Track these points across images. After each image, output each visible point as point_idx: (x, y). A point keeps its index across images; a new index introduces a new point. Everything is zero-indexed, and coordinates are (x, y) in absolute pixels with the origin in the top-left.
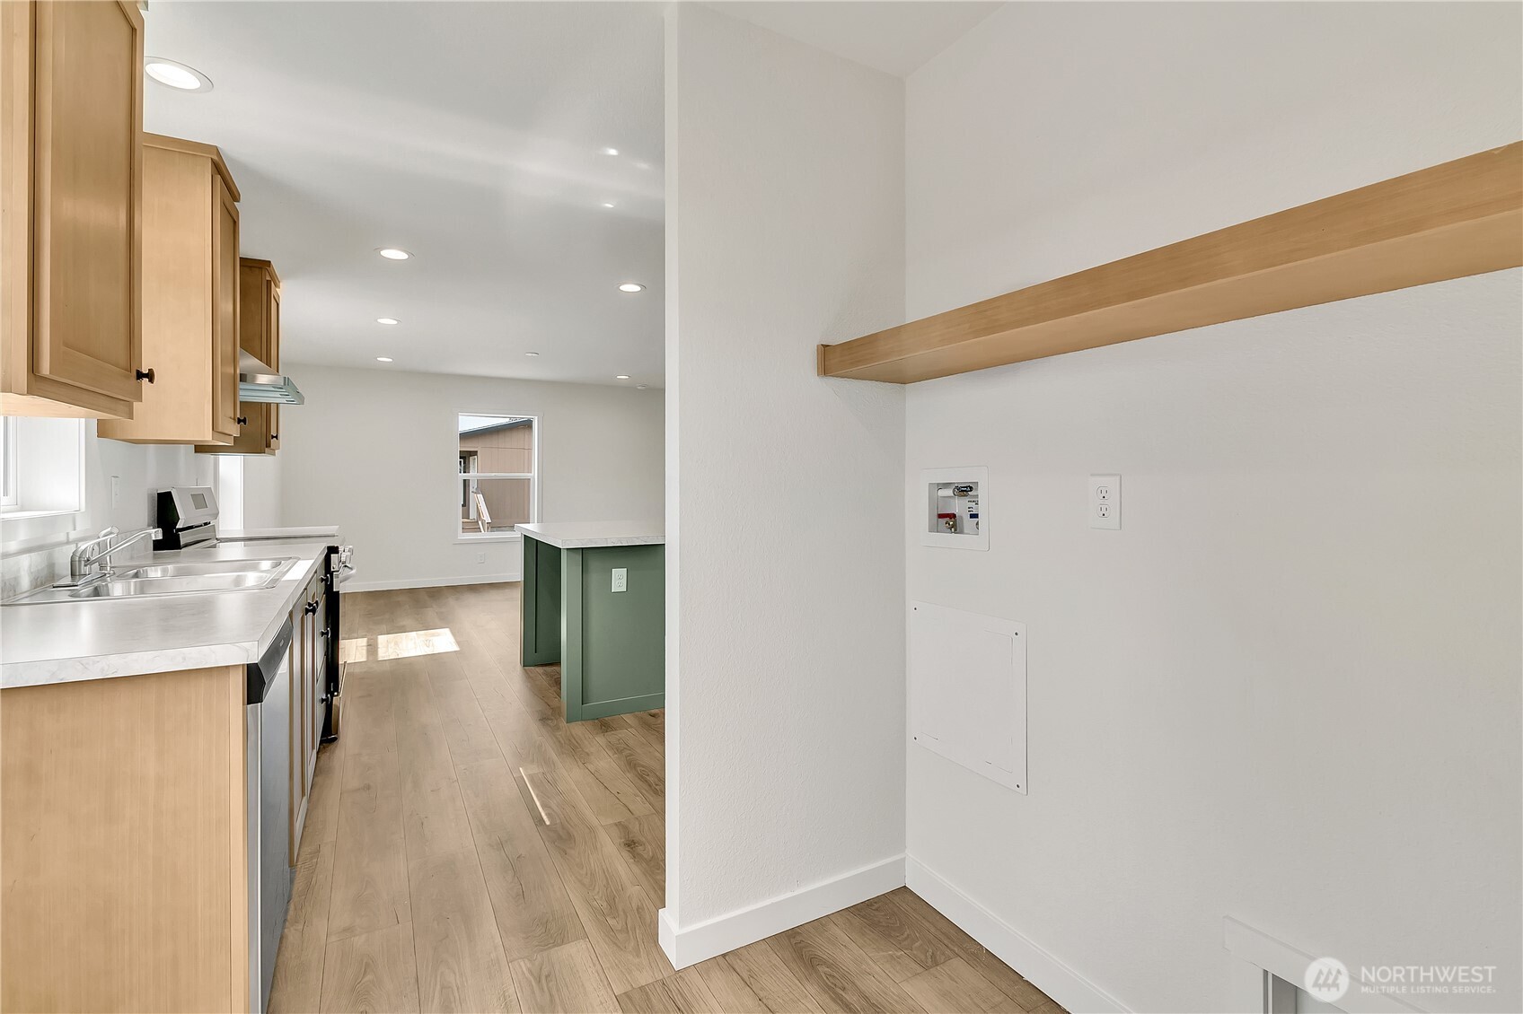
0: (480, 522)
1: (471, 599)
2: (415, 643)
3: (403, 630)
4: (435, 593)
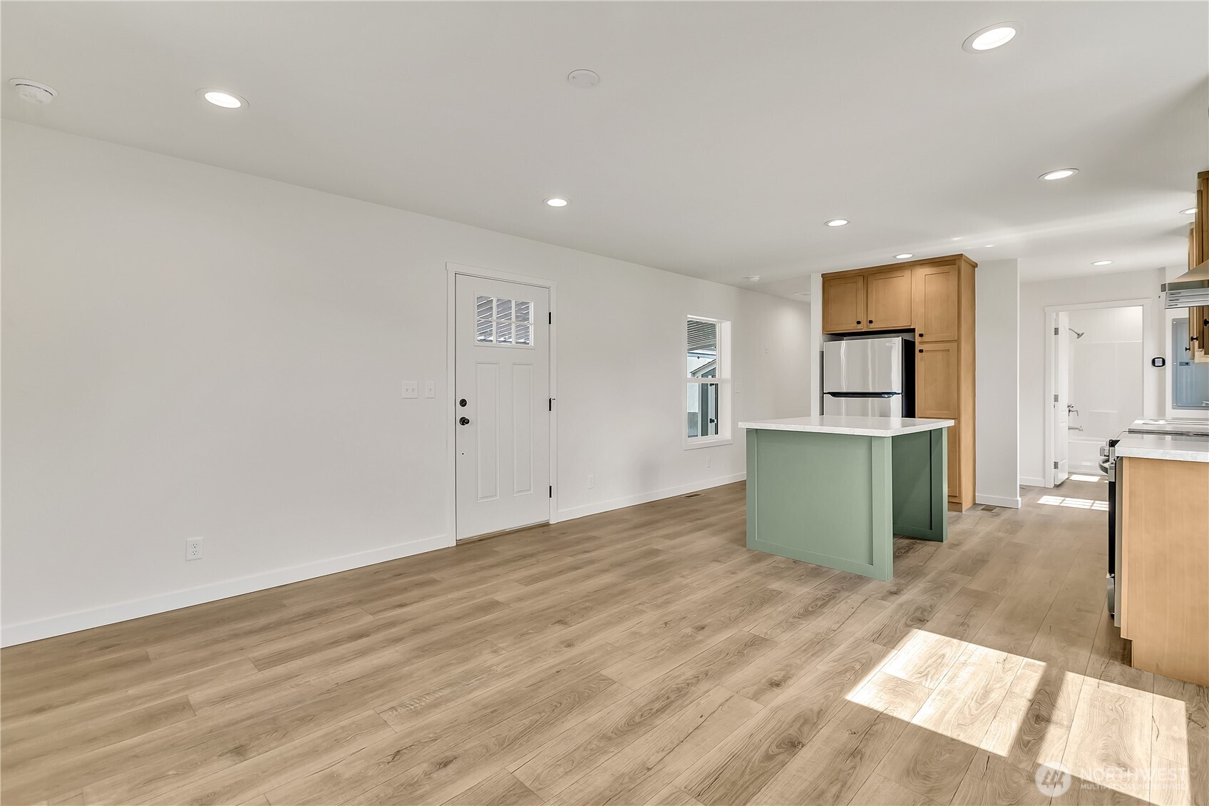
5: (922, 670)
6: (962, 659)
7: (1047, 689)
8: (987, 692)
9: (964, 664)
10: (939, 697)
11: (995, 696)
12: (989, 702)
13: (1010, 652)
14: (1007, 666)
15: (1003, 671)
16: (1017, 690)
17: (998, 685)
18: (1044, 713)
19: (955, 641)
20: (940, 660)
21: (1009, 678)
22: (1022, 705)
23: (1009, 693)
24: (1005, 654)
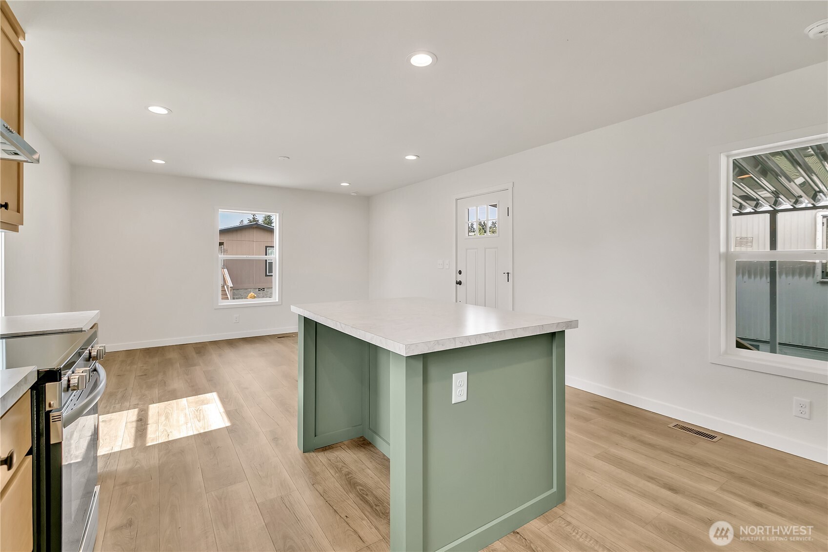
0: (225, 287)
1: (231, 354)
2: (186, 415)
3: (173, 395)
4: (201, 348)
5: (201, 412)
6: (189, 425)
7: (140, 433)
8: (167, 418)
9: (186, 423)
10: (184, 407)
11: (163, 418)
12: (164, 415)
13: (169, 442)
14: (165, 433)
15: (166, 429)
16: (154, 425)
17: (164, 423)
18: (139, 423)
19: (202, 431)
20: (198, 419)
21: (161, 428)
22: (151, 421)
23: (157, 423)
24: (170, 439)
